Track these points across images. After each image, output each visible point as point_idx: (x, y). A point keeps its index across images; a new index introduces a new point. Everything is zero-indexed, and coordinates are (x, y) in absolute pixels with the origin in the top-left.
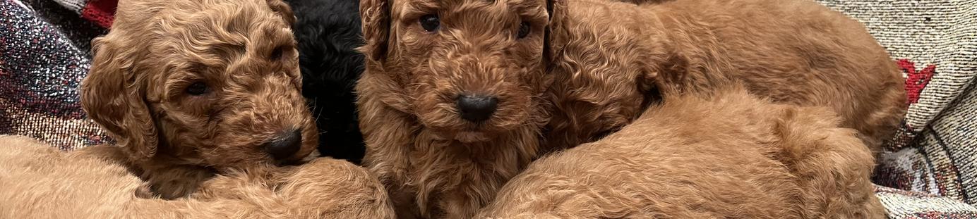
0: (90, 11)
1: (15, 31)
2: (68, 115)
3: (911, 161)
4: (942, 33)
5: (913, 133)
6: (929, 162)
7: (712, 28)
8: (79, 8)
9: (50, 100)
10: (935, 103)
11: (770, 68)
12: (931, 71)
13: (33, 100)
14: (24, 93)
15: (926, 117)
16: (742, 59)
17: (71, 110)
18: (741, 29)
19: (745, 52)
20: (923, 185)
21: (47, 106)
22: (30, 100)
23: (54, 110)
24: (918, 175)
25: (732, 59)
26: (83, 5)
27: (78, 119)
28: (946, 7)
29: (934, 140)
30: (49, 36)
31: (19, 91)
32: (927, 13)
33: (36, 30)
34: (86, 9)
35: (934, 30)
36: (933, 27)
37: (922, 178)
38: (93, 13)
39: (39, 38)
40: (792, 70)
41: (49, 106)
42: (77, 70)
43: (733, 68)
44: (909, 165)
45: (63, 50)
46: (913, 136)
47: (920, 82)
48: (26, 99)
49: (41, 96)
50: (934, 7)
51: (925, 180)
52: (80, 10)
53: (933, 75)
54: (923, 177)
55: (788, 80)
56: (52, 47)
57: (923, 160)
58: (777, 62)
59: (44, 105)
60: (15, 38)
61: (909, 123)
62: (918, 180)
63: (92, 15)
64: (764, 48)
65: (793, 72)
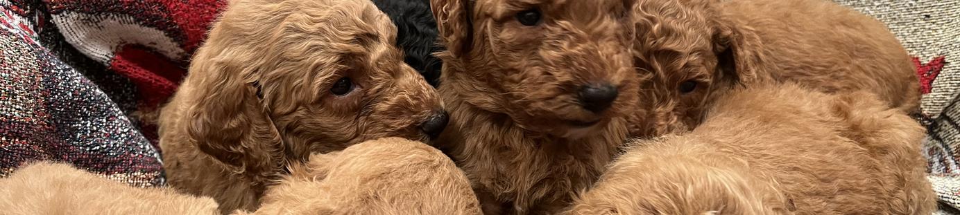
0: (119, 62)
1: (58, 83)
2: (111, 169)
3: (927, 148)
4: (944, 27)
5: (930, 120)
6: (947, 147)
7: (757, 32)
8: (108, 59)
9: (93, 155)
10: (951, 90)
11: (813, 65)
12: (940, 63)
13: (76, 155)
14: (65, 148)
15: (943, 104)
16: (788, 59)
17: (114, 163)
18: (783, 29)
19: (788, 51)
20: (944, 167)
21: (90, 161)
22: (72, 155)
23: (97, 164)
24: (936, 160)
25: (776, 59)
26: (111, 56)
27: (121, 173)
28: (945, 4)
29: (948, 125)
30: (88, 87)
31: (62, 147)
32: (925, 11)
33: (76, 81)
34: (115, 60)
35: (934, 25)
36: (934, 23)
37: (940, 161)
38: (122, 65)
39: (80, 89)
40: (833, 65)
41: (92, 160)
42: (116, 122)
43: (778, 68)
44: (925, 152)
45: (102, 101)
46: (930, 123)
47: (929, 74)
48: (69, 155)
49: (84, 150)
50: (932, 5)
51: (945, 163)
52: (108, 61)
53: (943, 66)
54: (942, 161)
55: (831, 77)
56: (92, 98)
57: (939, 145)
58: (820, 59)
59: (87, 160)
60: (58, 89)
61: (925, 112)
62: (937, 164)
63: (120, 66)
64: (806, 46)
65: (835, 68)
